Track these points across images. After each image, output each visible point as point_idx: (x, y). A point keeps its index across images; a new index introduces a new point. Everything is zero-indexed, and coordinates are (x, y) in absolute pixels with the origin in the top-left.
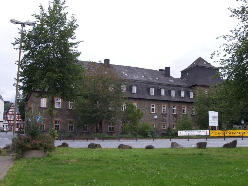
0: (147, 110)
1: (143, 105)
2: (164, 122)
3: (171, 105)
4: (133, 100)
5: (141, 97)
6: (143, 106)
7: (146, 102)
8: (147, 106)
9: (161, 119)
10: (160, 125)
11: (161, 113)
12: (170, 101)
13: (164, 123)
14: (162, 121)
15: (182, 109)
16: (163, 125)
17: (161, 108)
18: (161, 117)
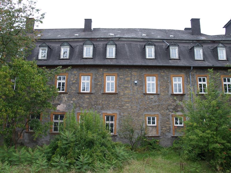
0: (136, 87)
1: (129, 79)
2: (178, 111)
3: (193, 75)
4: (105, 70)
5: (122, 62)
6: (128, 81)
7: (135, 73)
8: (137, 80)
9: (171, 105)
10: (169, 119)
11: (170, 93)
12: (189, 68)
13: (177, 114)
14: (174, 109)
15: (221, 83)
16: (176, 119)
17: (169, 84)
18: (170, 102)
